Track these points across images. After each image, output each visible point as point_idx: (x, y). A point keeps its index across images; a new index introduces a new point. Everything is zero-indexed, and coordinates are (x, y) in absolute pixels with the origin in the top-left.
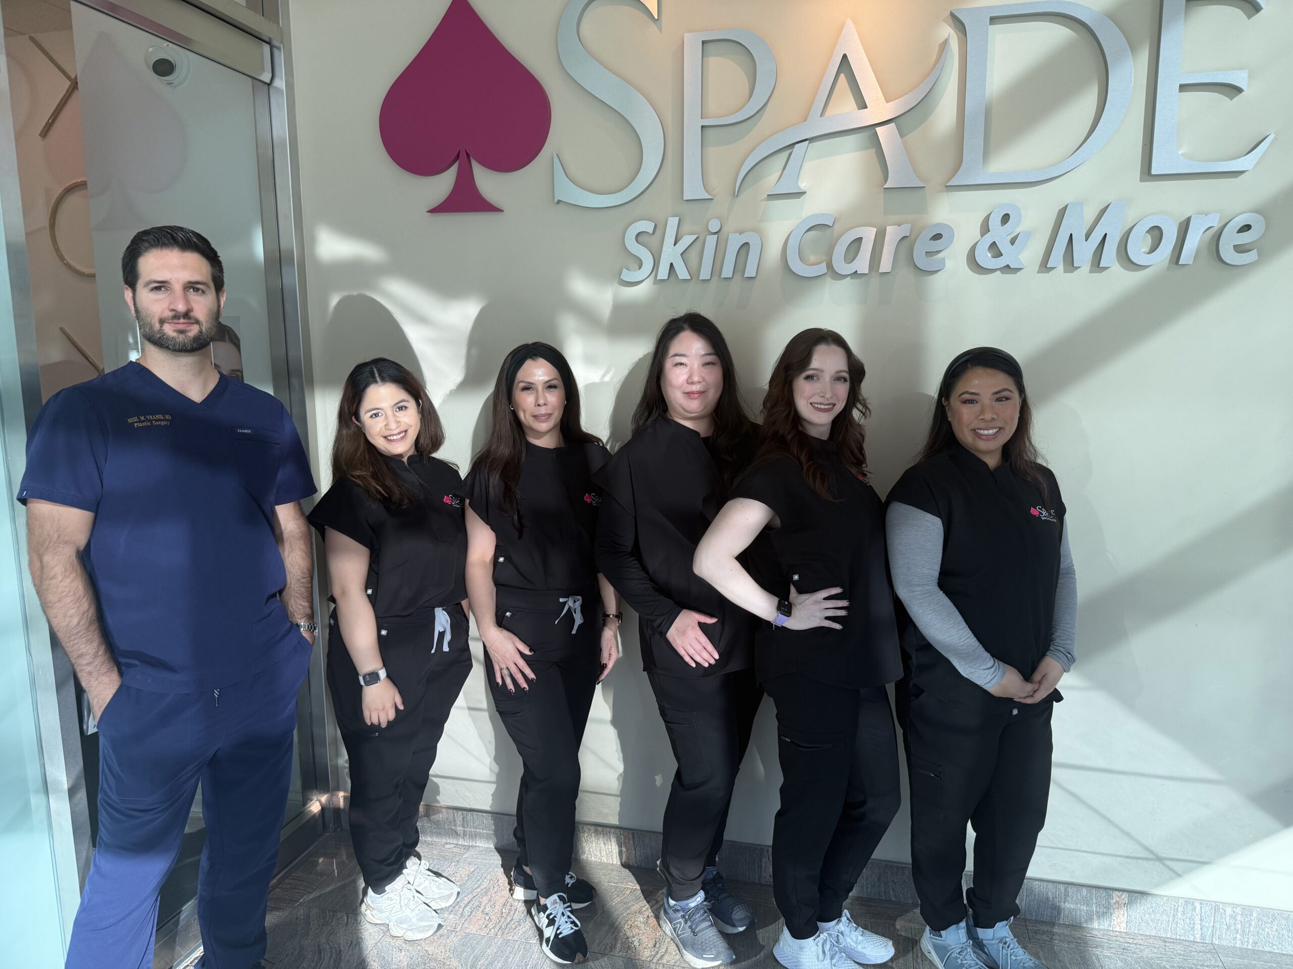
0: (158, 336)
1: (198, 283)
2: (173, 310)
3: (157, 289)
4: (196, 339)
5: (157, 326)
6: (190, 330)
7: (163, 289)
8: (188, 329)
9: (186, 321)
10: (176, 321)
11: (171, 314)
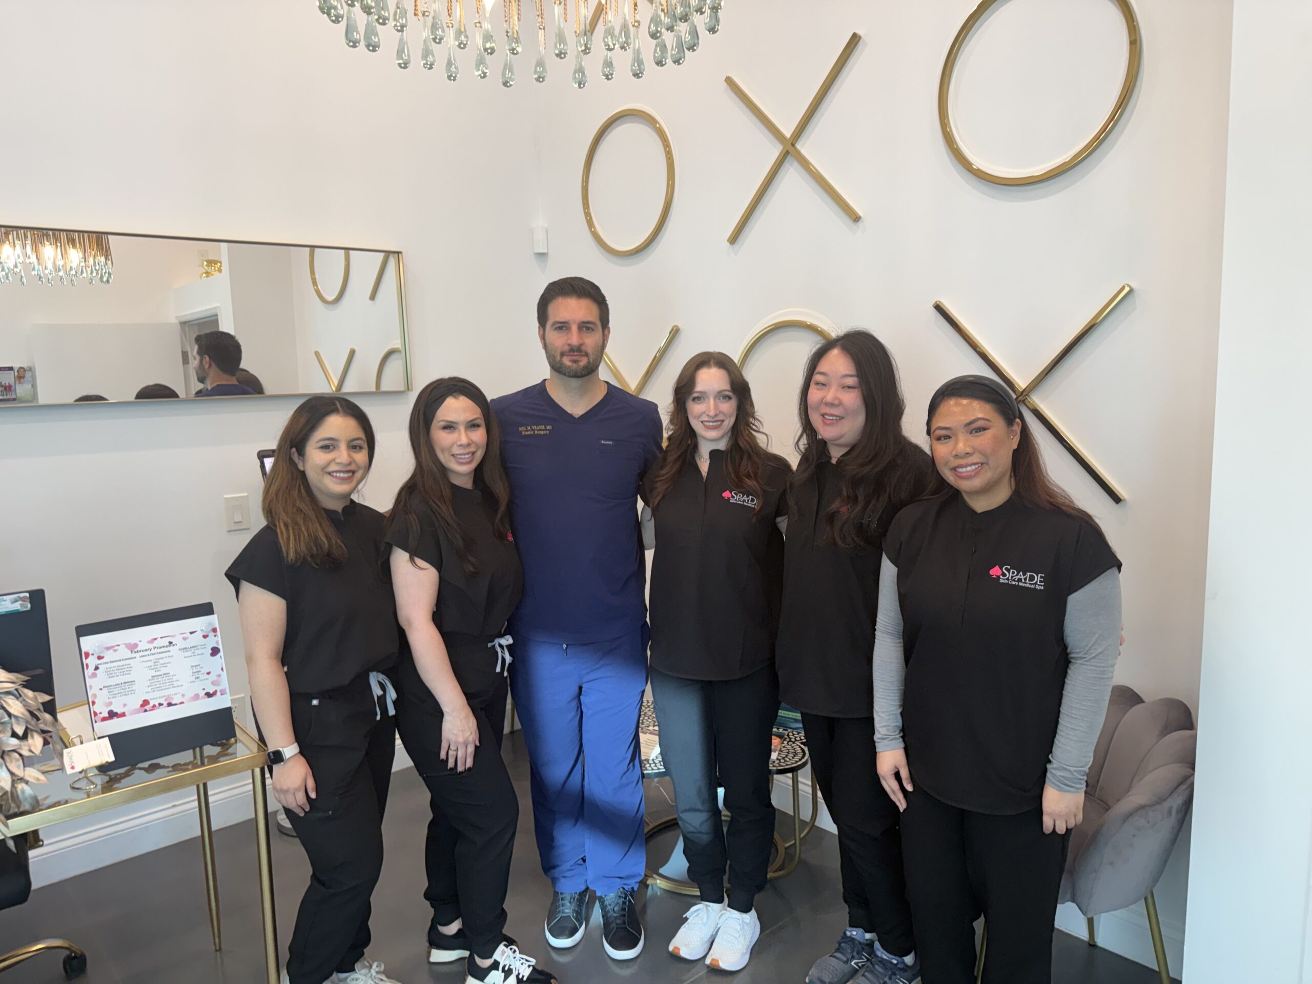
0: (559, 365)
1: (588, 322)
2: (569, 345)
3: (560, 328)
4: (585, 367)
5: (558, 358)
6: (581, 361)
7: (564, 328)
8: (580, 359)
9: (578, 353)
10: (571, 353)
11: (567, 348)
